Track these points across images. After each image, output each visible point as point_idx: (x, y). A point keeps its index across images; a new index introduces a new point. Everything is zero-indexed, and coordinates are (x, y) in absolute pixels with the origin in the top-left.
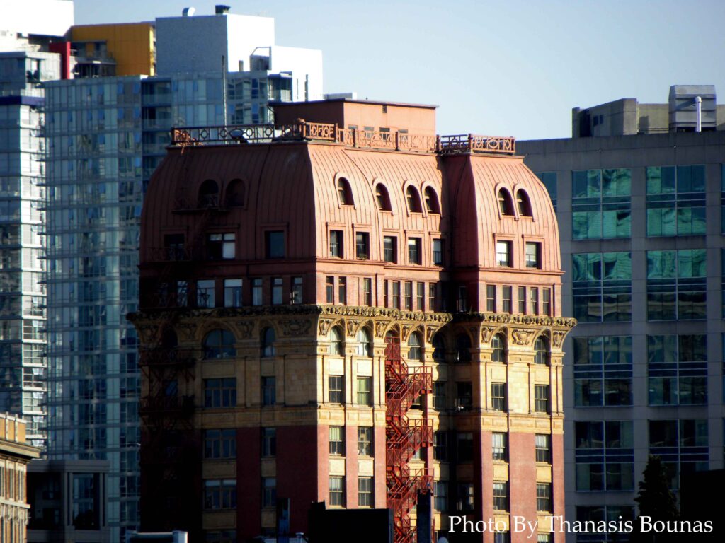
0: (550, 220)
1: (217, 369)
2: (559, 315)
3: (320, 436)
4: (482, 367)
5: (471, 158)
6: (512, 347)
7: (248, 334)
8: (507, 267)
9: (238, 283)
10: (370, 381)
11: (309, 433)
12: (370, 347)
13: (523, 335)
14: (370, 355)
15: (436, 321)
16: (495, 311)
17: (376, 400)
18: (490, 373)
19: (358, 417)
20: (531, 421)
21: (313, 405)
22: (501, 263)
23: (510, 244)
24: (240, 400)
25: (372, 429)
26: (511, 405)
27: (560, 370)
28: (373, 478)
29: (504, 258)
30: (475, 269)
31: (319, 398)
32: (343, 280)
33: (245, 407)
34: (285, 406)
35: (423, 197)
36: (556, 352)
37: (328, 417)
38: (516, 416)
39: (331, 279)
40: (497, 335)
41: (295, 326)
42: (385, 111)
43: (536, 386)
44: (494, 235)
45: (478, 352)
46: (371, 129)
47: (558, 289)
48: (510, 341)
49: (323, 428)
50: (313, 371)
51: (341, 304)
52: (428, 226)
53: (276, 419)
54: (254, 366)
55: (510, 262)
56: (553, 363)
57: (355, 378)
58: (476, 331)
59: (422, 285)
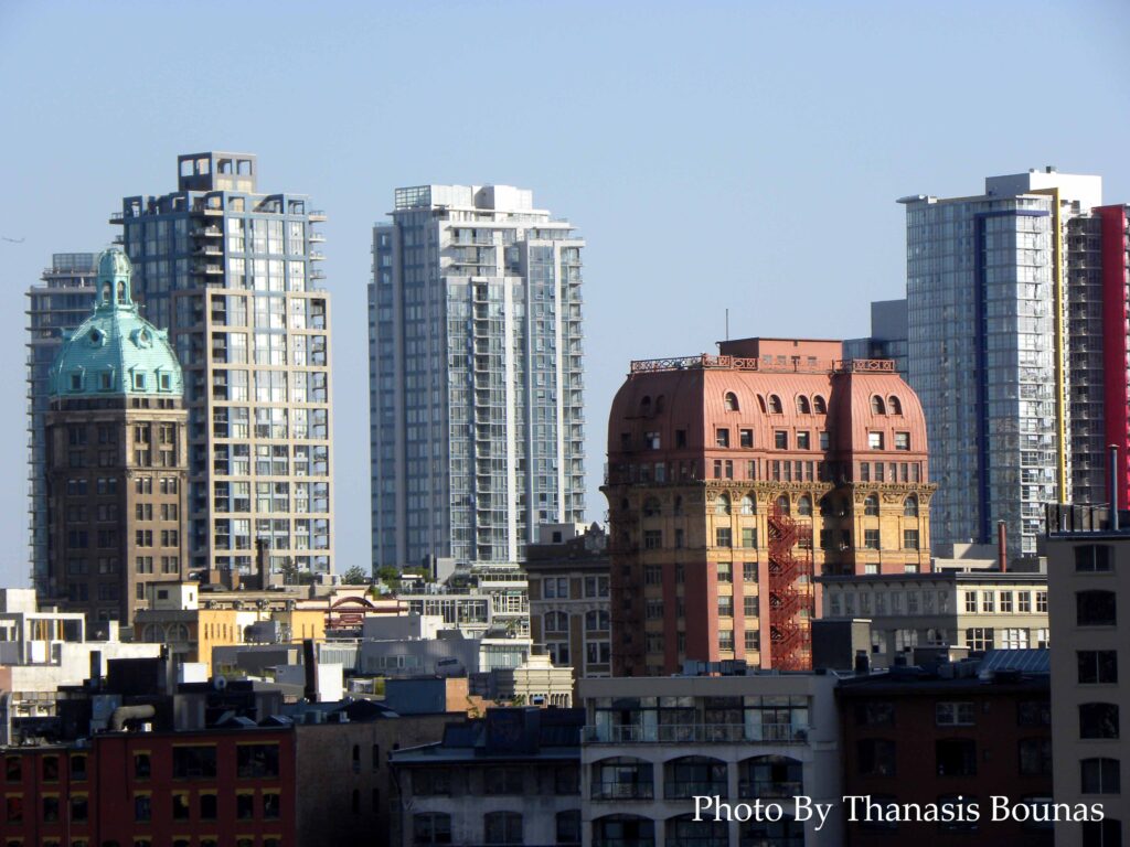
0: (918, 416)
1: (651, 524)
2: (926, 482)
3: (709, 570)
4: (856, 519)
5: (853, 376)
6: (882, 505)
7: (667, 500)
8: (879, 450)
9: (663, 465)
10: (755, 531)
11: (700, 568)
12: (754, 509)
13: (893, 497)
14: (755, 513)
15: (821, 488)
16: (868, 480)
17: (760, 543)
18: (862, 524)
19: (743, 556)
20: (902, 556)
21: (704, 548)
22: (874, 447)
23: (882, 434)
24: (664, 545)
25: (756, 564)
26: (882, 545)
27: (927, 520)
28: (758, 597)
29: (877, 444)
30: (849, 451)
31: (708, 543)
32: (730, 462)
33: (667, 550)
34: (689, 549)
35: (812, 403)
36: (924, 507)
37: (716, 557)
38: (887, 552)
39: (718, 462)
40: (870, 497)
41: (692, 495)
42: (796, 344)
43: (906, 532)
44: (866, 429)
45: (853, 510)
46: (784, 357)
47: (925, 464)
48: (881, 501)
49: (713, 564)
50: (703, 526)
51: (728, 479)
52: (816, 423)
53: (684, 558)
54: (671, 522)
55: (882, 446)
56: (920, 514)
57: (740, 530)
58: (851, 495)
59: (810, 463)
